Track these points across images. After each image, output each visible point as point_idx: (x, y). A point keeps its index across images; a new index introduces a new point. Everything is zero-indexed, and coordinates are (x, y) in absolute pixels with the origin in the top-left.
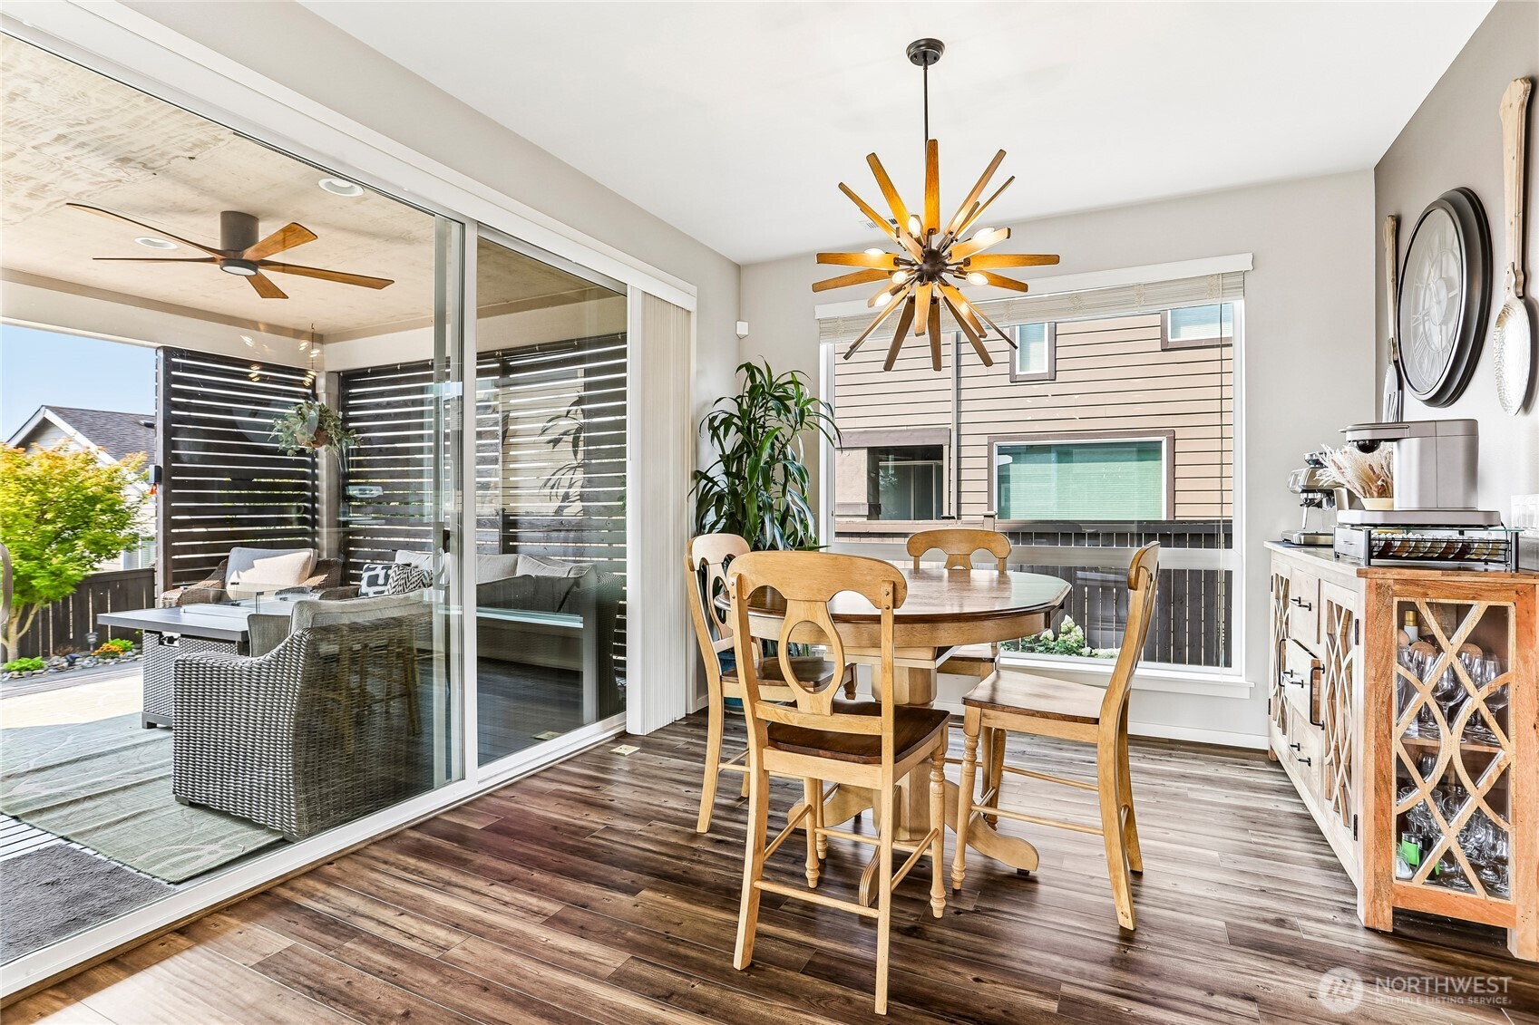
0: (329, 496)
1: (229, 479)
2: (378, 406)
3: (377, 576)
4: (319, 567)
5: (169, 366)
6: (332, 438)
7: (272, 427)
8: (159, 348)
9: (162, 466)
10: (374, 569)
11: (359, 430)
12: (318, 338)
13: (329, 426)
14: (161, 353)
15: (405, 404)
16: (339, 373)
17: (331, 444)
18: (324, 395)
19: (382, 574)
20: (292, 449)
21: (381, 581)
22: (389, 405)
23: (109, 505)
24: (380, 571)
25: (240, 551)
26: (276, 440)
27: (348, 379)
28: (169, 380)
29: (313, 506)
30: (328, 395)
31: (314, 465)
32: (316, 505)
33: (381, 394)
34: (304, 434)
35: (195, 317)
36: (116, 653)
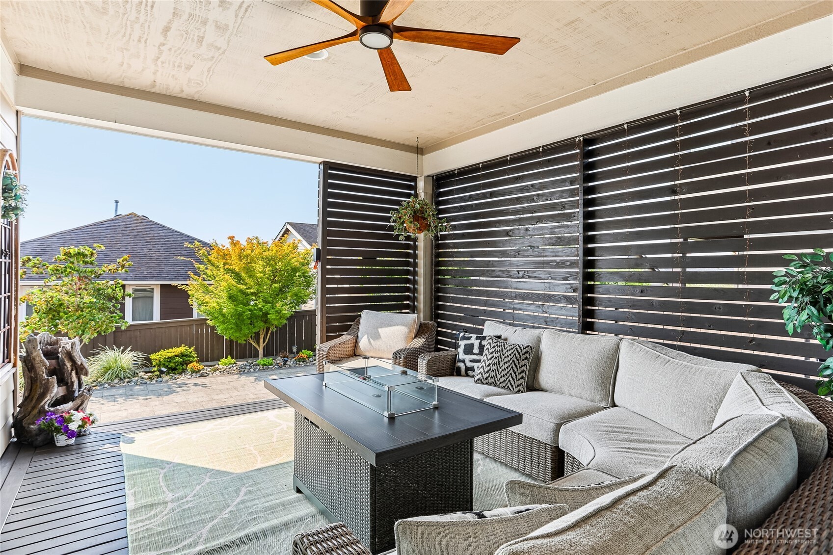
0: (425, 271)
1: (361, 258)
2: (462, 199)
3: (472, 345)
4: (421, 330)
5: (326, 176)
6: (430, 226)
7: (387, 219)
8: (321, 163)
9: (321, 248)
10: (469, 338)
11: (449, 220)
12: (419, 150)
13: (429, 215)
14: (322, 167)
15: (484, 196)
16: (433, 177)
17: (428, 230)
18: (423, 194)
19: (477, 343)
20: (402, 235)
21: (476, 350)
22: (471, 198)
23: (303, 273)
24: (474, 340)
25: (368, 313)
26: (391, 228)
27: (441, 180)
28: (326, 186)
29: (414, 278)
30: (426, 193)
31: (415, 248)
32: (416, 277)
33: (464, 190)
34: (411, 222)
35: (342, 138)
36: (304, 359)
